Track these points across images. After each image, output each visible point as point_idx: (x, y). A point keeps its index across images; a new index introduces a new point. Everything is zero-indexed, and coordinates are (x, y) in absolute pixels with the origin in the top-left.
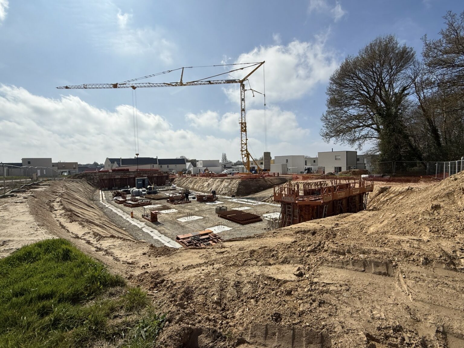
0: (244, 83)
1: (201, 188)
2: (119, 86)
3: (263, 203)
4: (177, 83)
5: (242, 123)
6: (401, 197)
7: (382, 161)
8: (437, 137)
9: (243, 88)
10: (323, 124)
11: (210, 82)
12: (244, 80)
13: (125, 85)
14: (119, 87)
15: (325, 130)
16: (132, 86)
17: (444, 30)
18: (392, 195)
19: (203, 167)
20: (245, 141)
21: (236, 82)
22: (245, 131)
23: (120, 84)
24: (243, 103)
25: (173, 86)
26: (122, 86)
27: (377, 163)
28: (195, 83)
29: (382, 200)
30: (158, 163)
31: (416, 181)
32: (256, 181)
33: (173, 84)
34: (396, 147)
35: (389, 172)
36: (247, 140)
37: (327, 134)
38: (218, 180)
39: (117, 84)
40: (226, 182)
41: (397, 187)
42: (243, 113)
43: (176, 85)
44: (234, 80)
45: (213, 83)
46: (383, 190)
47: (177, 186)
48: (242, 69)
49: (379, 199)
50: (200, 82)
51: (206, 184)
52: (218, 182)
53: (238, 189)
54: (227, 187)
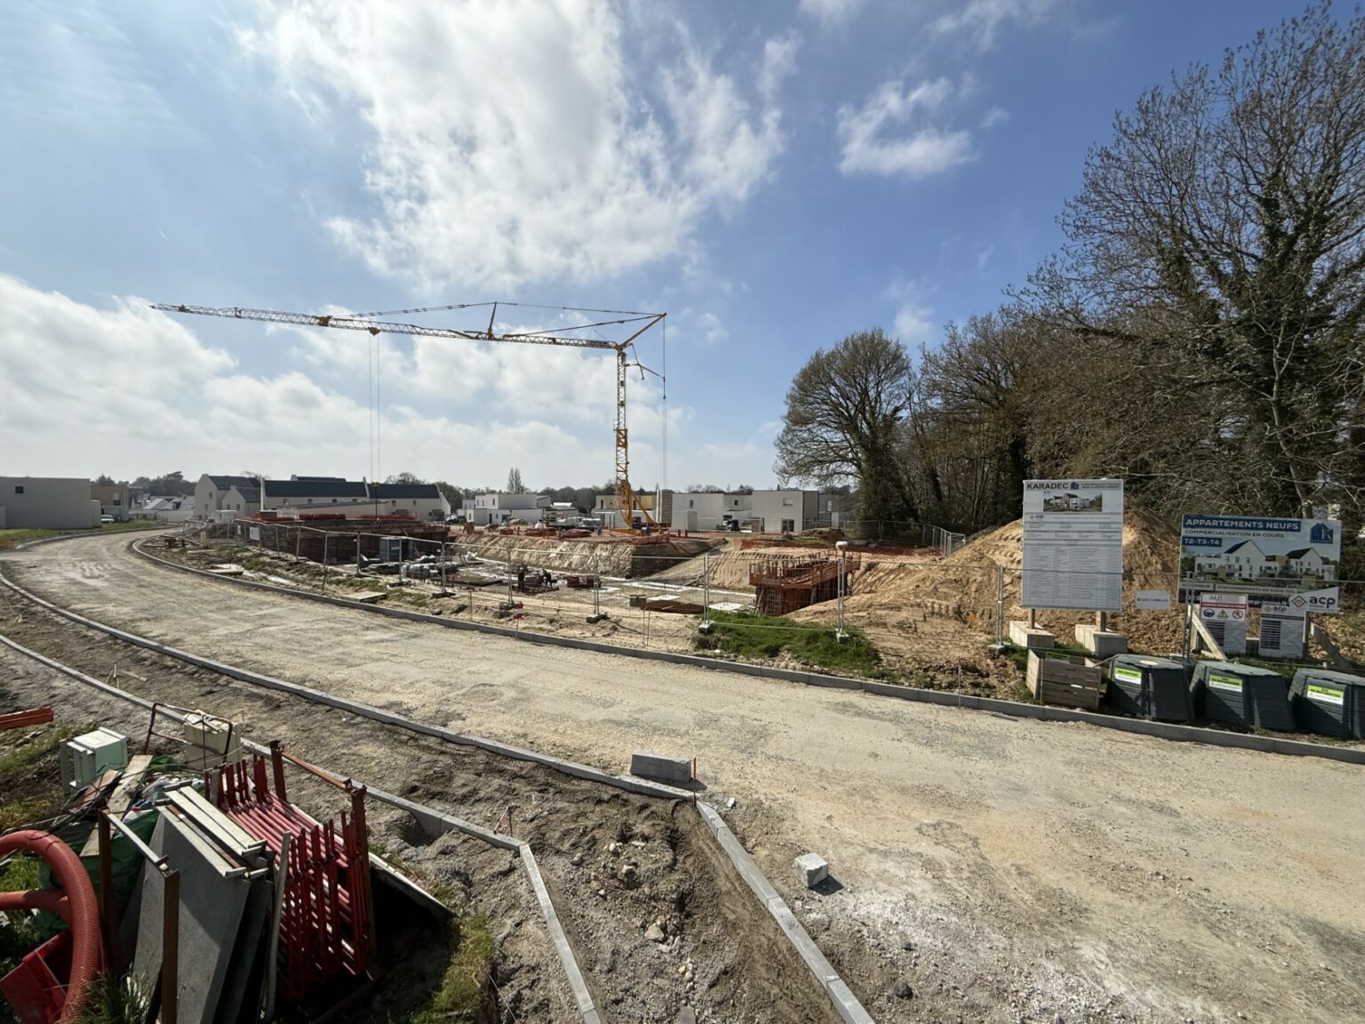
0: (624, 351)
1: (541, 560)
2: (335, 323)
3: (690, 588)
4: (481, 333)
5: (618, 431)
6: (892, 577)
7: (866, 519)
8: (936, 485)
9: (623, 360)
10: (777, 451)
11: (554, 340)
12: (625, 345)
13: (348, 324)
14: (333, 326)
15: (782, 464)
16: (369, 328)
17: (945, 344)
18: (881, 574)
20: (624, 466)
21: (610, 347)
22: (625, 445)
23: (336, 320)
24: (622, 390)
25: (471, 338)
26: (342, 323)
27: (857, 521)
28: (523, 338)
29: (869, 580)
30: (368, 494)
31: (909, 554)
32: (660, 547)
33: (471, 335)
34: (884, 500)
35: (876, 537)
36: (627, 463)
37: (785, 471)
38: (581, 545)
39: (329, 318)
40: (602, 549)
41: (887, 562)
42: (622, 409)
43: (477, 338)
44: (606, 343)
45: (560, 344)
46: (871, 567)
48: (622, 322)
49: (865, 580)
50: (532, 339)
51: (553, 553)
52: (583, 548)
53: (634, 563)
54: (608, 558)
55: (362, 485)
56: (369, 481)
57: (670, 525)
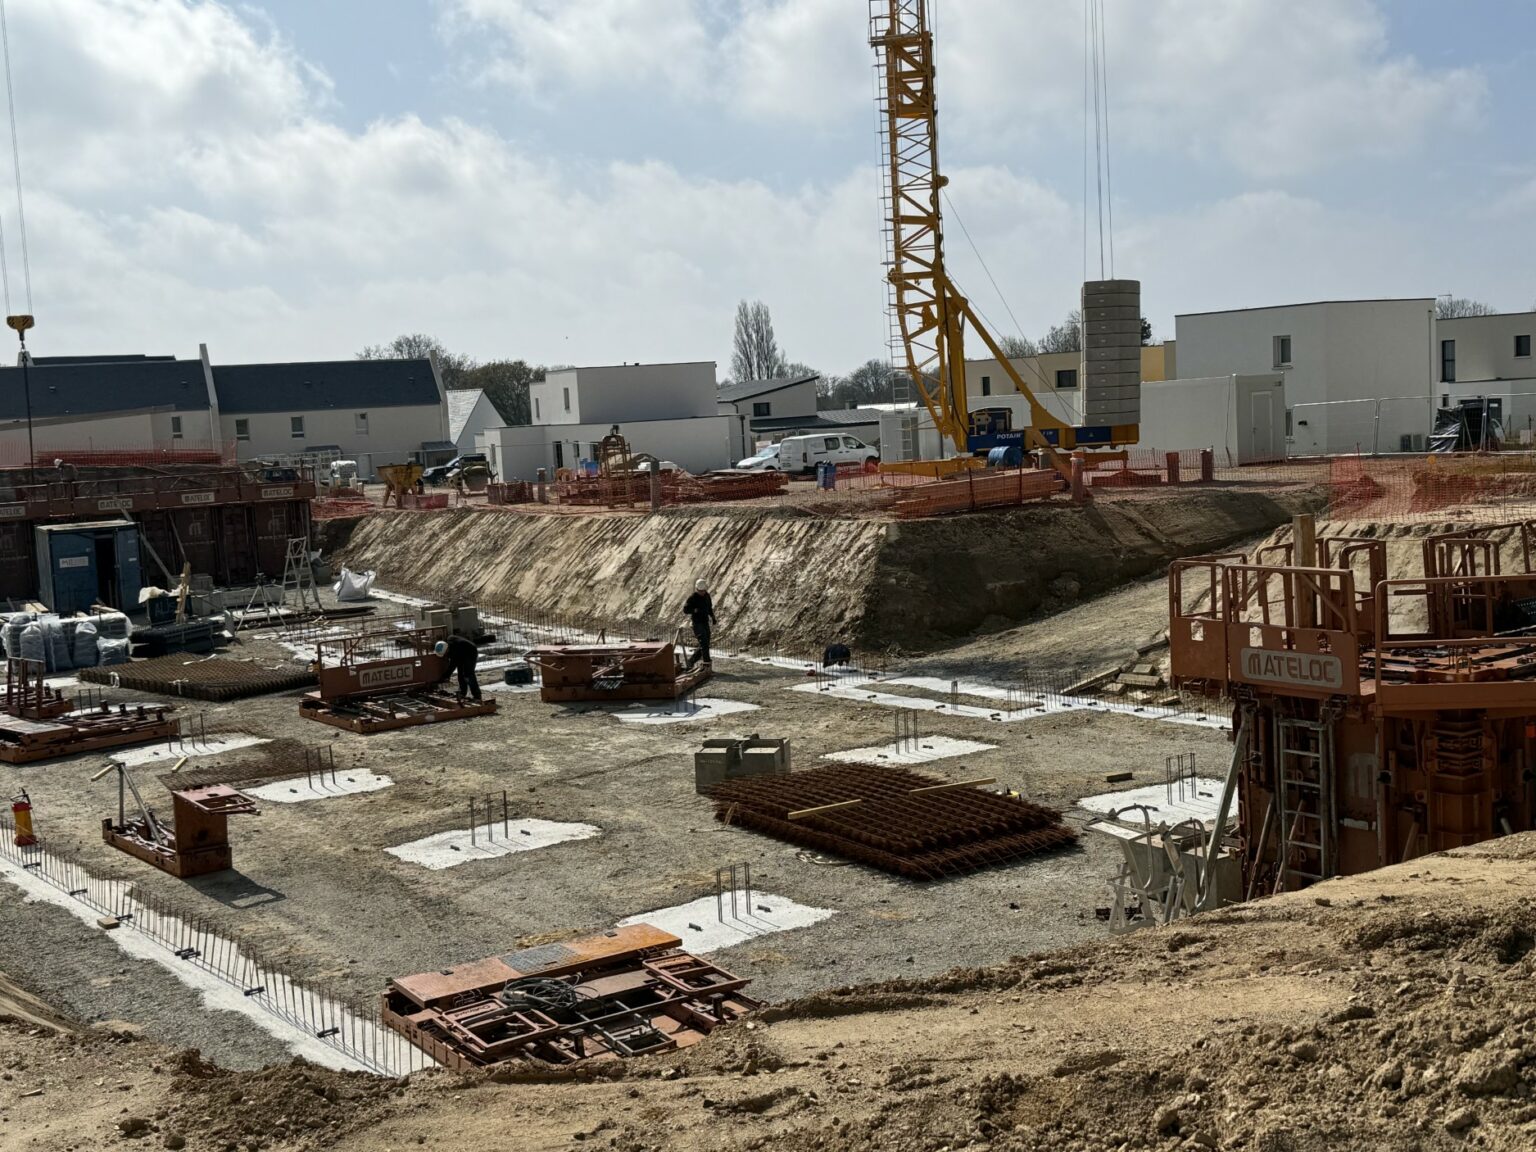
1: (570, 591)
3: (1082, 703)
5: (893, 44)
19: (585, 421)
20: (923, 197)
22: (925, 107)
30: (213, 399)
32: (1022, 524)
36: (938, 182)
38: (705, 526)
40: (773, 538)
47: (379, 583)
51: (610, 561)
52: (706, 541)
53: (876, 597)
54: (785, 579)
55: (196, 367)
56: (215, 360)
57: (1130, 433)
